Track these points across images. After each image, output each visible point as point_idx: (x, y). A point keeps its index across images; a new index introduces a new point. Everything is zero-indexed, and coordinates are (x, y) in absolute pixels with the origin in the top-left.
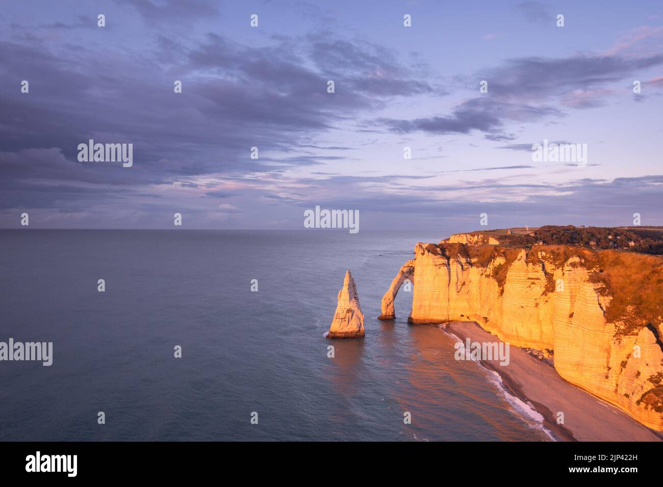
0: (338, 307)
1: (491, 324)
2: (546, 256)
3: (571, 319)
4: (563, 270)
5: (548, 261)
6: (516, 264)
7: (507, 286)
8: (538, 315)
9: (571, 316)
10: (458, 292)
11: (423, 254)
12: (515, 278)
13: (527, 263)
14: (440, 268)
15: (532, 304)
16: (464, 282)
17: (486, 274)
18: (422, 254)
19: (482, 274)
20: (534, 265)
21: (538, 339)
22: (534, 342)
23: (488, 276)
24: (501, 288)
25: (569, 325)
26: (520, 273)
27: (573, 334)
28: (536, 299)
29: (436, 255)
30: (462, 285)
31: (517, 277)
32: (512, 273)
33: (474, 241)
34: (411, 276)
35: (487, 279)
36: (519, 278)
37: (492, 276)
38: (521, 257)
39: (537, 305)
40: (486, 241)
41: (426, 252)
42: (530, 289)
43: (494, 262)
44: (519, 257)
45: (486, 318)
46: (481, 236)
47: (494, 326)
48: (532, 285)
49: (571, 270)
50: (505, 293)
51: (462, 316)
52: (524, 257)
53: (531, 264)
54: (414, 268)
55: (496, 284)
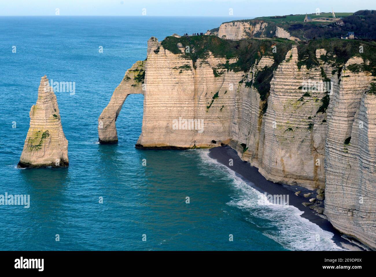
0: (30, 130)
1: (251, 153)
2: (326, 55)
3: (347, 147)
4: (339, 75)
5: (330, 63)
6: (283, 67)
7: (272, 99)
8: (312, 140)
9: (347, 141)
10: (208, 107)
11: (157, 52)
12: (281, 87)
13: (299, 65)
14: (181, 72)
15: (304, 125)
16: (217, 94)
17: (246, 81)
18: (155, 51)
19: (241, 82)
20: (308, 68)
21: (312, 175)
22: (307, 179)
23: (248, 84)
24: (264, 102)
25: (344, 154)
26: (289, 80)
27: (349, 167)
28: (310, 118)
29: (175, 54)
30: (214, 98)
31: (285, 85)
32: (278, 80)
33: (255, 32)
34: (140, 83)
35: (247, 89)
36: (286, 87)
37: (255, 85)
38: (291, 56)
39: (311, 126)
40: (271, 32)
41: (162, 48)
42: (302, 102)
43: (257, 64)
44: (287, 56)
45: (244, 146)
46: (265, 24)
47: (254, 156)
48: (305, 98)
49: (348, 76)
50: (268, 110)
51: (214, 142)
52: (295, 57)
53: (305, 66)
54: (144, 73)
55: (258, 95)
